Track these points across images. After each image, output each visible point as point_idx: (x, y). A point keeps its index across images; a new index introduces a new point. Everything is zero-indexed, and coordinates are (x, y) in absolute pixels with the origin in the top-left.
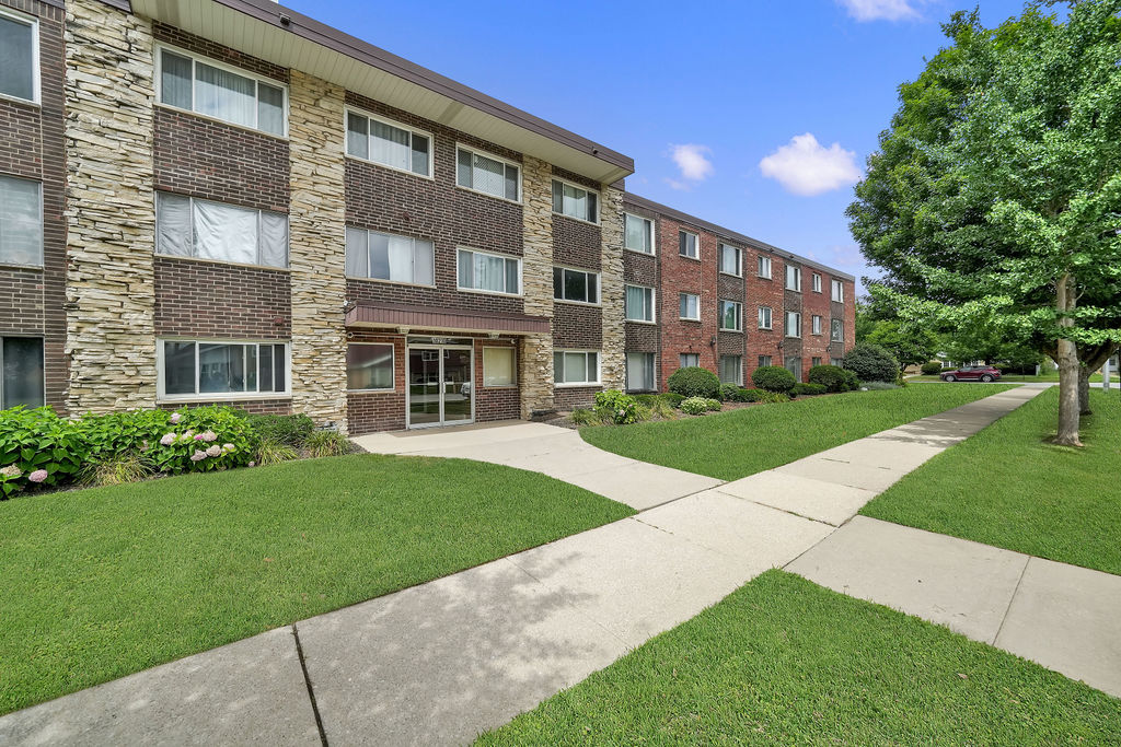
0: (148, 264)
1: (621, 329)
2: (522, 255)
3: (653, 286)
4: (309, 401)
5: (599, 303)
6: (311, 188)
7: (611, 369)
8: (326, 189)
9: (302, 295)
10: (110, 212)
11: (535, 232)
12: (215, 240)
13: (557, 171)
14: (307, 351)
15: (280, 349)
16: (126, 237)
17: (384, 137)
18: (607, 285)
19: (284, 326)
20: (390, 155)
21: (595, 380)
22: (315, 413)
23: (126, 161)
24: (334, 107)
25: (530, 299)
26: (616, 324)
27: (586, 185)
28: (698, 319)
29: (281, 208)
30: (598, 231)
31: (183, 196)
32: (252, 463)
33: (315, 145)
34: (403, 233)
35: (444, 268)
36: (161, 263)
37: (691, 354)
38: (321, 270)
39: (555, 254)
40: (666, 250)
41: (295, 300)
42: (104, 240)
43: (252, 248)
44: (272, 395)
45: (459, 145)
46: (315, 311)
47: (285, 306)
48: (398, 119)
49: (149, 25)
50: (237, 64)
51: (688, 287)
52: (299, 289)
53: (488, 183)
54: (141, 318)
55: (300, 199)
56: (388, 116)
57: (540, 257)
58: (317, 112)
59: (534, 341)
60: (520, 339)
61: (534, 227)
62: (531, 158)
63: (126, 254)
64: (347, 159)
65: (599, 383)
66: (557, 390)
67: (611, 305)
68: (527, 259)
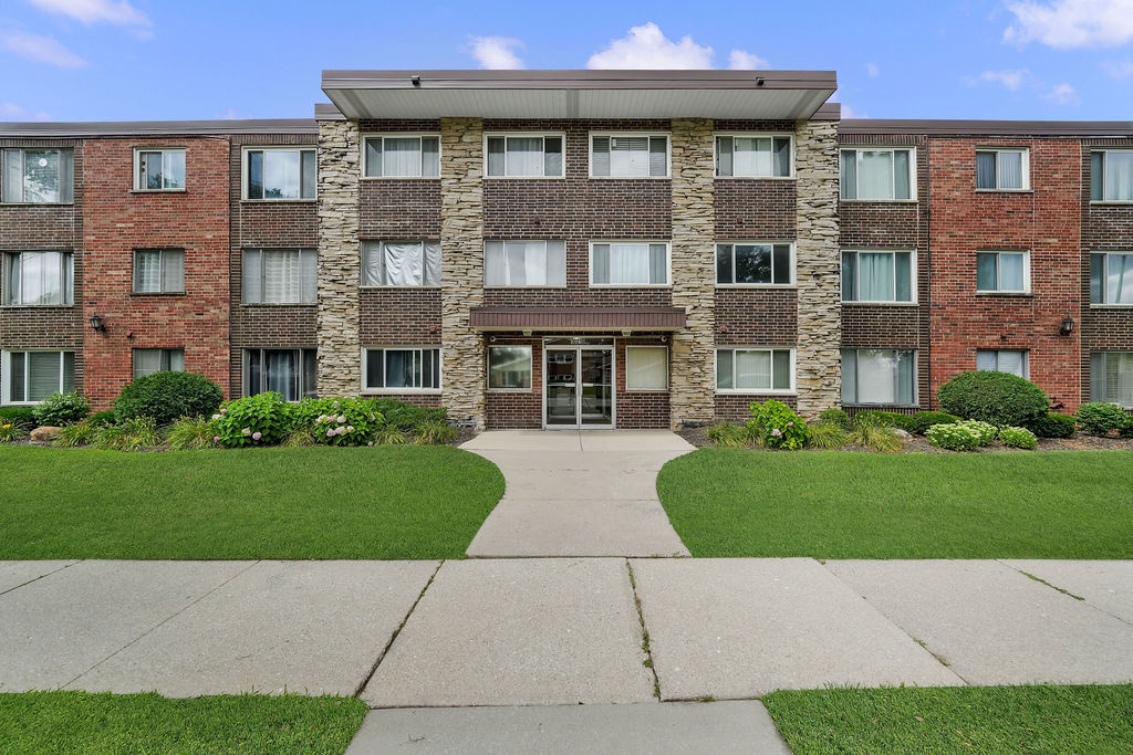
0: (355, 294)
1: (833, 316)
2: (670, 238)
3: (911, 247)
4: (454, 396)
5: (793, 283)
6: (457, 214)
7: (811, 371)
8: (467, 212)
9: (449, 307)
10: (336, 263)
11: (688, 206)
12: (397, 271)
13: (721, 124)
14: (453, 354)
15: (437, 352)
16: (345, 277)
17: (522, 150)
18: (806, 257)
19: (436, 333)
20: (527, 165)
21: (788, 387)
22: (458, 407)
23: (345, 225)
24: (474, 138)
25: (679, 288)
26: (821, 310)
27: (770, 129)
28: (1027, 290)
29: (437, 237)
30: (790, 187)
31: (375, 241)
32: (370, 443)
33: (460, 177)
34: (534, 238)
35: (577, 267)
36: (364, 293)
37: (1006, 350)
38: (463, 283)
39: (719, 229)
40: (939, 188)
41: (445, 311)
42: (334, 281)
43: (419, 272)
44: (431, 390)
45: (592, 135)
46: (458, 320)
47: (438, 318)
48: (529, 129)
49: (356, 125)
50: (405, 130)
51: (998, 240)
52: (448, 301)
53: (628, 164)
54: (352, 333)
55: (452, 225)
56: (520, 129)
57: (694, 235)
58: (462, 147)
59: (684, 337)
60: (669, 334)
61: (686, 202)
62: (683, 120)
63: (344, 289)
64: (485, 181)
65: (792, 391)
66: (720, 399)
67: (812, 283)
68: (676, 241)
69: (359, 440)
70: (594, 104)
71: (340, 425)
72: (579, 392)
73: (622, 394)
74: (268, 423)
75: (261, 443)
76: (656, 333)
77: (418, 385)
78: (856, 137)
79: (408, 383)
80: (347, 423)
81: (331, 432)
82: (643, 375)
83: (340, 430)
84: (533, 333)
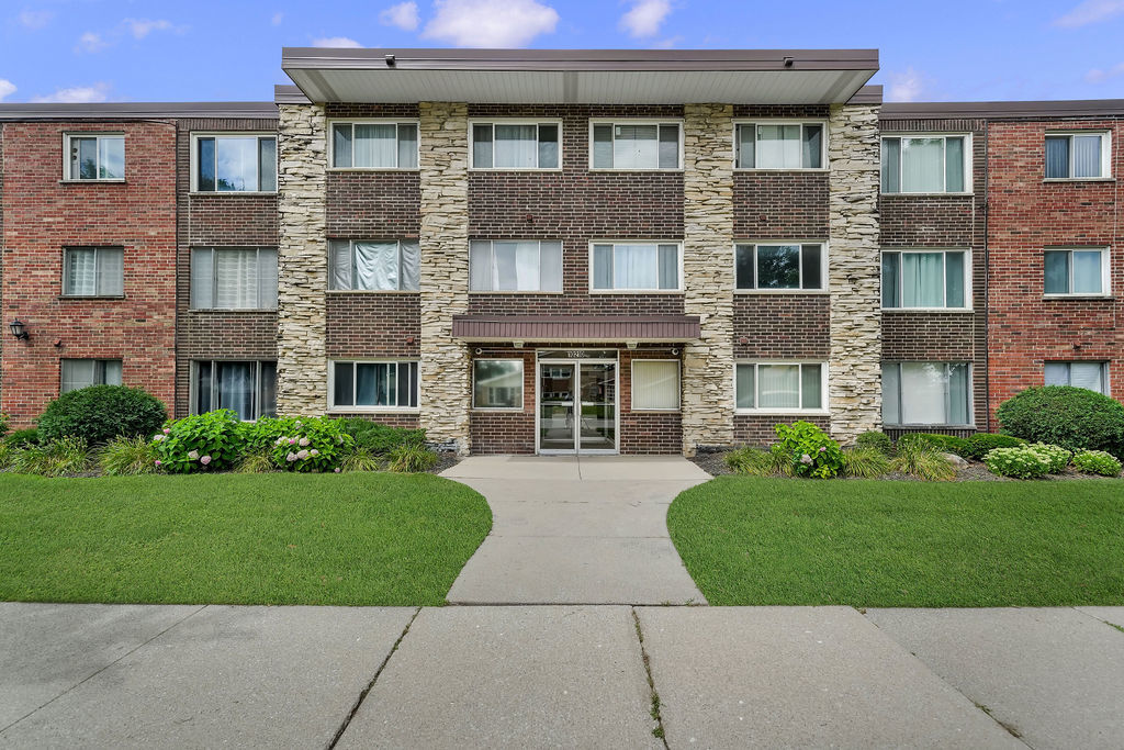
0: (321, 300)
1: (872, 325)
2: (683, 237)
3: (964, 245)
4: (434, 416)
5: (825, 288)
6: (438, 210)
7: (846, 388)
8: (449, 208)
9: (429, 314)
10: (300, 264)
11: (703, 203)
12: (369, 274)
13: (741, 110)
14: (433, 368)
15: (414, 365)
16: (310, 280)
17: (513, 139)
18: (840, 259)
19: (414, 344)
20: (518, 156)
21: (820, 406)
22: (438, 429)
23: (310, 221)
24: (458, 125)
25: (693, 294)
26: (858, 318)
27: (799, 116)
28: (1106, 291)
29: (413, 235)
30: (823, 179)
31: (345, 240)
32: (337, 469)
33: (441, 168)
34: (526, 238)
35: (575, 270)
36: (331, 298)
37: (1080, 361)
38: (445, 288)
39: (738, 227)
40: (999, 179)
41: (424, 319)
42: (297, 284)
43: (394, 275)
45: (592, 122)
46: (439, 329)
47: (416, 327)
48: (521, 116)
49: (322, 109)
50: (380, 116)
51: (1071, 236)
52: (427, 308)
53: (635, 155)
54: (317, 344)
55: (431, 223)
56: (510, 115)
57: (710, 234)
58: (443, 136)
59: (699, 350)
60: (681, 346)
61: (701, 197)
62: (698, 105)
63: (308, 293)
64: (471, 173)
65: (825, 410)
66: (739, 420)
67: (847, 288)
68: (689, 241)
69: (325, 466)
70: (595, 87)
71: (303, 448)
72: (578, 411)
73: (626, 414)
74: (220, 445)
75: (210, 468)
76: (666, 345)
77: (392, 402)
78: (899, 122)
79: (381, 400)
80: (311, 446)
81: (291, 457)
82: (651, 391)
83: (303, 454)
84: (525, 345)
